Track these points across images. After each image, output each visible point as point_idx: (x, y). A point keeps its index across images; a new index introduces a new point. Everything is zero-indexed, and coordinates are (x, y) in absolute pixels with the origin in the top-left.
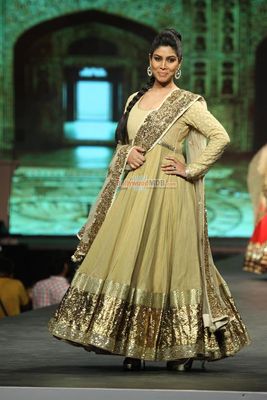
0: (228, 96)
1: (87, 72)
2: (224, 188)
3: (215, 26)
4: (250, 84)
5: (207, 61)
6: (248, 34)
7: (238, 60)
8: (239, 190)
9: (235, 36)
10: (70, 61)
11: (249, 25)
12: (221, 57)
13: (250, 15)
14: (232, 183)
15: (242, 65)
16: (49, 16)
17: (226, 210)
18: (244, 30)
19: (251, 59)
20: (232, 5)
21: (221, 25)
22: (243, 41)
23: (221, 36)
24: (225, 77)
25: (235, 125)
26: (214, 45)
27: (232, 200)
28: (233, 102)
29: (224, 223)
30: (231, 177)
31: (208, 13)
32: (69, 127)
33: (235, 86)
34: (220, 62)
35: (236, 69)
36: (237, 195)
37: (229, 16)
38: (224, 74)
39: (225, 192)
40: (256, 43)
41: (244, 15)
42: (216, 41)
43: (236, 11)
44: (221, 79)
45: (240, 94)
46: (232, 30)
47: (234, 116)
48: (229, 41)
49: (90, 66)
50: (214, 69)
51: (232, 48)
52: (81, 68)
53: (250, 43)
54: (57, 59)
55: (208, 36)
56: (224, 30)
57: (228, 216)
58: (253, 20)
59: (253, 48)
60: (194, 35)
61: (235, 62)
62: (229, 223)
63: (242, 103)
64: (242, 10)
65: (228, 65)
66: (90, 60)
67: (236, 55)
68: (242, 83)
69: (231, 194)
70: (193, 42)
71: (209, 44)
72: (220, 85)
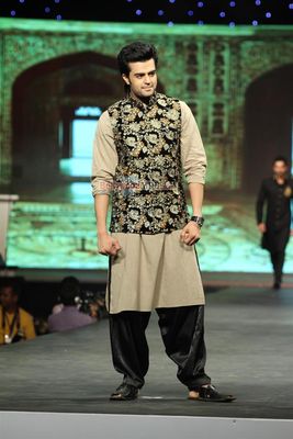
0: (218, 136)
1: (82, 111)
2: (213, 224)
3: (207, 68)
4: (239, 124)
5: (198, 102)
6: (238, 76)
7: (229, 101)
8: (227, 226)
9: (225, 78)
10: (67, 100)
11: (239, 67)
12: (212, 98)
13: (239, 58)
14: (222, 219)
15: (232, 107)
16: (47, 57)
17: (215, 245)
18: (234, 72)
19: (241, 100)
20: (223, 48)
21: (212, 68)
22: (234, 83)
23: (212, 78)
24: (216, 118)
25: (225, 163)
26: (205, 87)
27: (220, 236)
28: (223, 142)
29: (214, 258)
30: (221, 214)
31: (200, 57)
32: (64, 164)
33: (225, 126)
34: (211, 103)
35: (226, 110)
36: (226, 231)
37: (219, 60)
38: (214, 114)
39: (214, 228)
40: (245, 85)
41: (234, 57)
42: (207, 82)
43: (226, 54)
44: (211, 119)
45: (229, 134)
46: (223, 72)
47: (223, 155)
48: (219, 83)
49: (86, 105)
50: (205, 110)
51: (222, 89)
52: (77, 108)
53: (240, 85)
54: (54, 99)
55: (199, 78)
56: (215, 72)
57: (218, 251)
58: (242, 63)
59: (243, 90)
60: (186, 77)
61: (225, 102)
62: (219, 258)
63: (232, 142)
64: (233, 53)
65: (218, 106)
66: (85, 100)
67: (226, 96)
68: (231, 124)
69: (220, 230)
70: (185, 83)
71: (200, 85)
72: (210, 126)
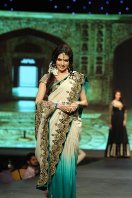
0: (99, 75)
1: (25, 61)
2: (96, 124)
3: (93, 38)
4: (110, 68)
5: (88, 56)
6: (110, 42)
7: (105, 56)
8: (104, 125)
9: (103, 43)
10: (16, 55)
11: (111, 38)
12: (96, 54)
13: (111, 32)
14: (100, 121)
15: (107, 59)
16: (5, 31)
17: (97, 135)
18: (108, 40)
19: (112, 56)
20: (102, 27)
21: (96, 37)
22: (108, 46)
23: (96, 43)
24: (98, 65)
25: (103, 90)
26: (92, 48)
27: (100, 130)
28: (102, 78)
29: (96, 142)
30: (100, 118)
31: (89, 31)
32: (14, 90)
33: (103, 70)
34: (96, 57)
35: (103, 61)
36: (103, 127)
37: (100, 33)
38: (97, 63)
39: (97, 126)
40: (114, 47)
41: (108, 32)
42: (93, 46)
43: (104, 30)
44: (95, 66)
45: (105, 74)
46: (102, 40)
47: (102, 85)
48: (100, 46)
49: (27, 58)
50: (92, 61)
51: (102, 49)
52: (22, 59)
53: (111, 47)
54: (9, 54)
55: (89, 43)
56: (97, 40)
57: (98, 139)
58: (113, 36)
59: (113, 50)
60: (82, 43)
61: (103, 57)
62: (99, 142)
63: (106, 79)
64: (107, 30)
65: (99, 59)
66: (26, 55)
67: (104, 53)
68: (106, 69)
69: (100, 127)
70: (81, 46)
71: (89, 47)
72: (95, 69)
